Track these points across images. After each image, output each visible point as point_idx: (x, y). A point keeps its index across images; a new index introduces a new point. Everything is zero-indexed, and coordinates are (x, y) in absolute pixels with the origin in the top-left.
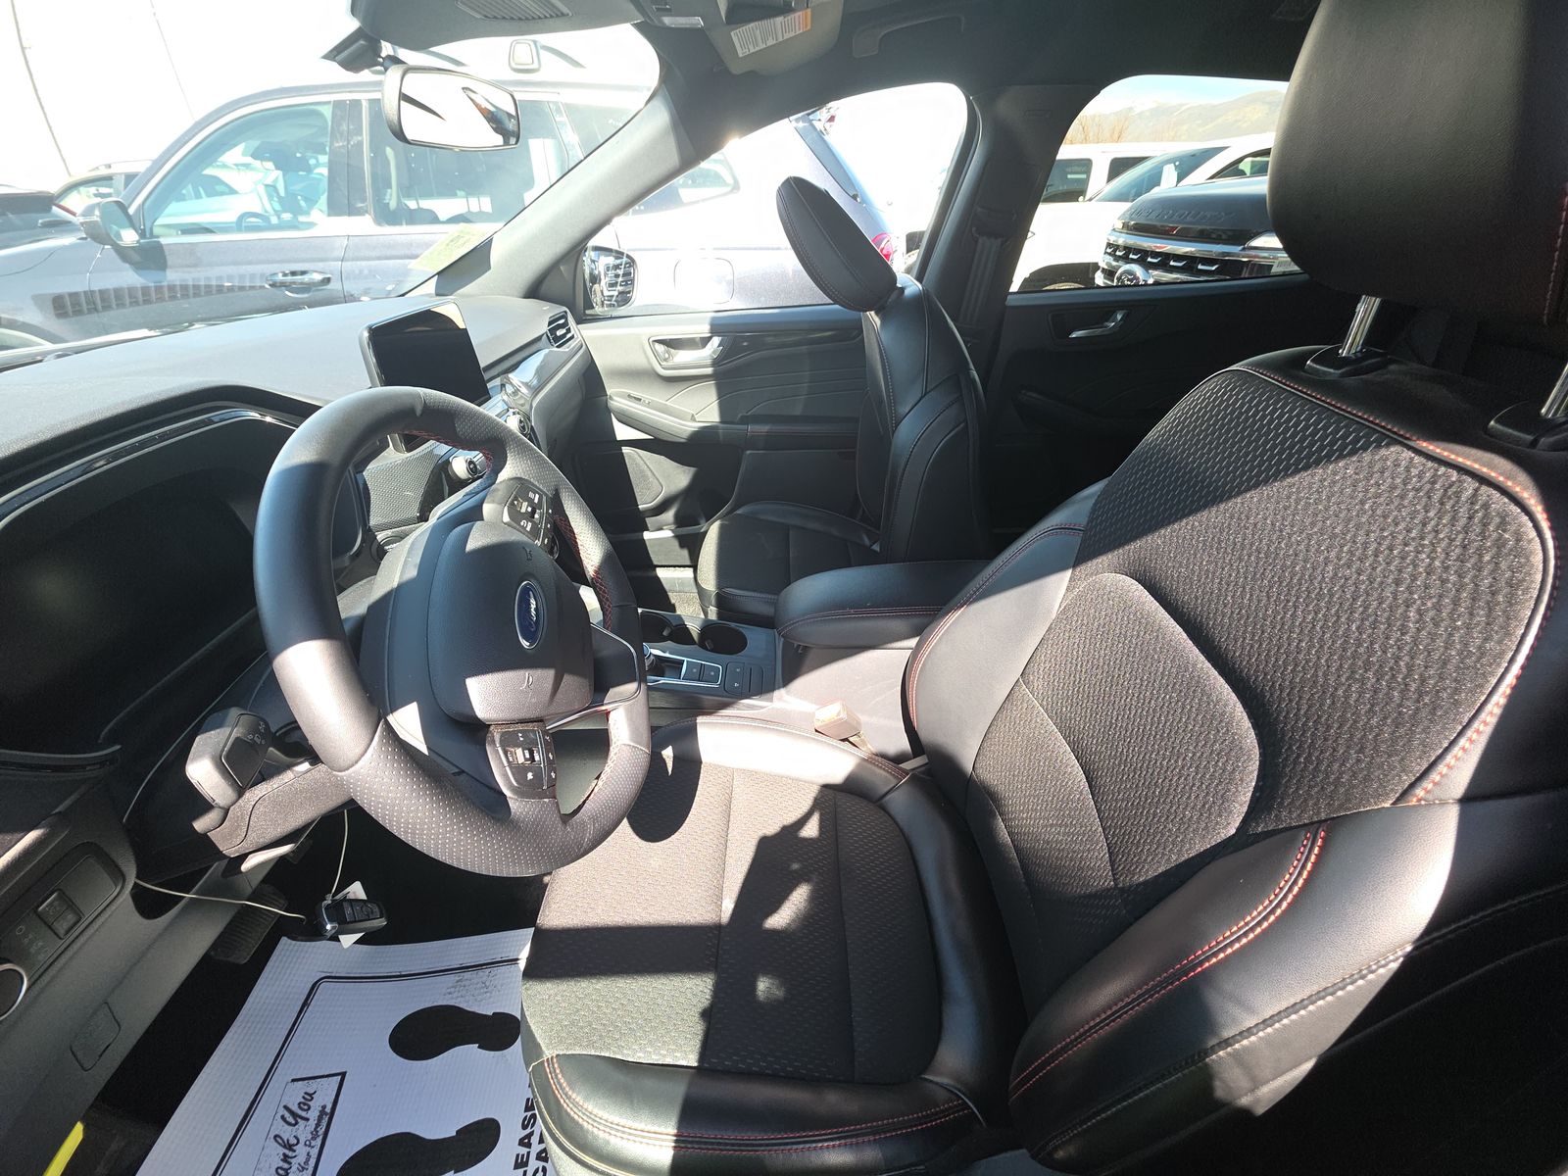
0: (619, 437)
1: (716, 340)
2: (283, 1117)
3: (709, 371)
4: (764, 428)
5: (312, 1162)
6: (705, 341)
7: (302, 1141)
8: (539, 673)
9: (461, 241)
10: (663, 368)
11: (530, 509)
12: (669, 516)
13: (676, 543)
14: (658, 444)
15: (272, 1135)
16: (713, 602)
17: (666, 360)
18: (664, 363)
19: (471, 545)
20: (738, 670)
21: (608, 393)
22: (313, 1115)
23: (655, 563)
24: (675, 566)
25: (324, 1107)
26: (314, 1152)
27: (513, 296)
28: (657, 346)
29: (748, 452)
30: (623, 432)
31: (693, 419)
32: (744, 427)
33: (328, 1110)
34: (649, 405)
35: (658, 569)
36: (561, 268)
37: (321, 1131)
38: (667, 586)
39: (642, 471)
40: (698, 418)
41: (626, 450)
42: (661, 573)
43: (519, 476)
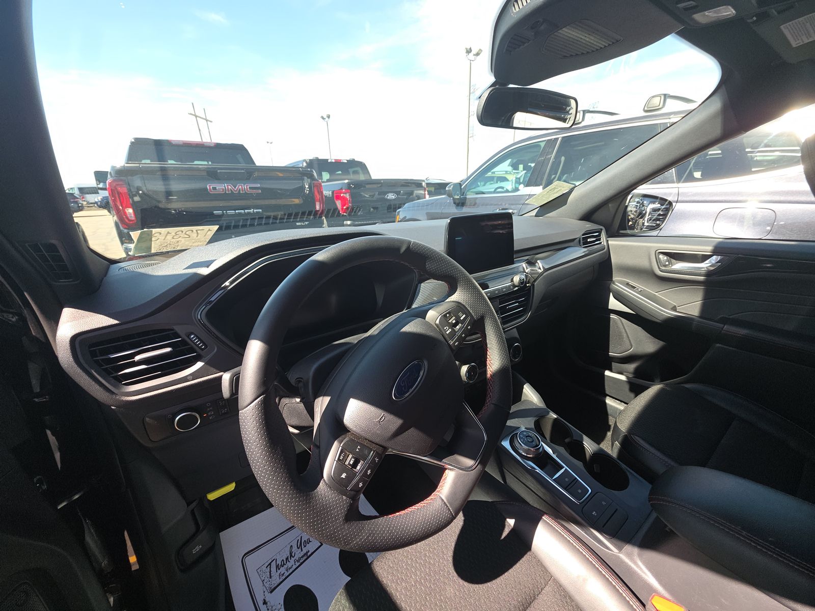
0: (611, 307)
1: (714, 259)
2: (298, 540)
3: (702, 278)
4: (743, 332)
5: (293, 569)
6: (705, 258)
7: (295, 558)
8: (390, 417)
9: (556, 190)
10: (661, 271)
11: (454, 321)
12: (632, 367)
13: (627, 387)
14: (639, 318)
15: (291, 544)
16: (620, 439)
17: (665, 266)
18: (663, 268)
19: (407, 329)
20: (604, 503)
21: (613, 280)
22: (305, 551)
23: (607, 392)
24: (621, 401)
25: (309, 551)
26: (294, 567)
27: (573, 219)
28: (661, 256)
29: (718, 345)
30: (614, 304)
31: (674, 309)
32: (722, 325)
33: (309, 554)
34: (640, 293)
35: (608, 397)
36: (610, 205)
37: (301, 561)
38: (609, 411)
39: (620, 332)
40: (678, 309)
41: (613, 316)
42: (609, 401)
43: (459, 301)
